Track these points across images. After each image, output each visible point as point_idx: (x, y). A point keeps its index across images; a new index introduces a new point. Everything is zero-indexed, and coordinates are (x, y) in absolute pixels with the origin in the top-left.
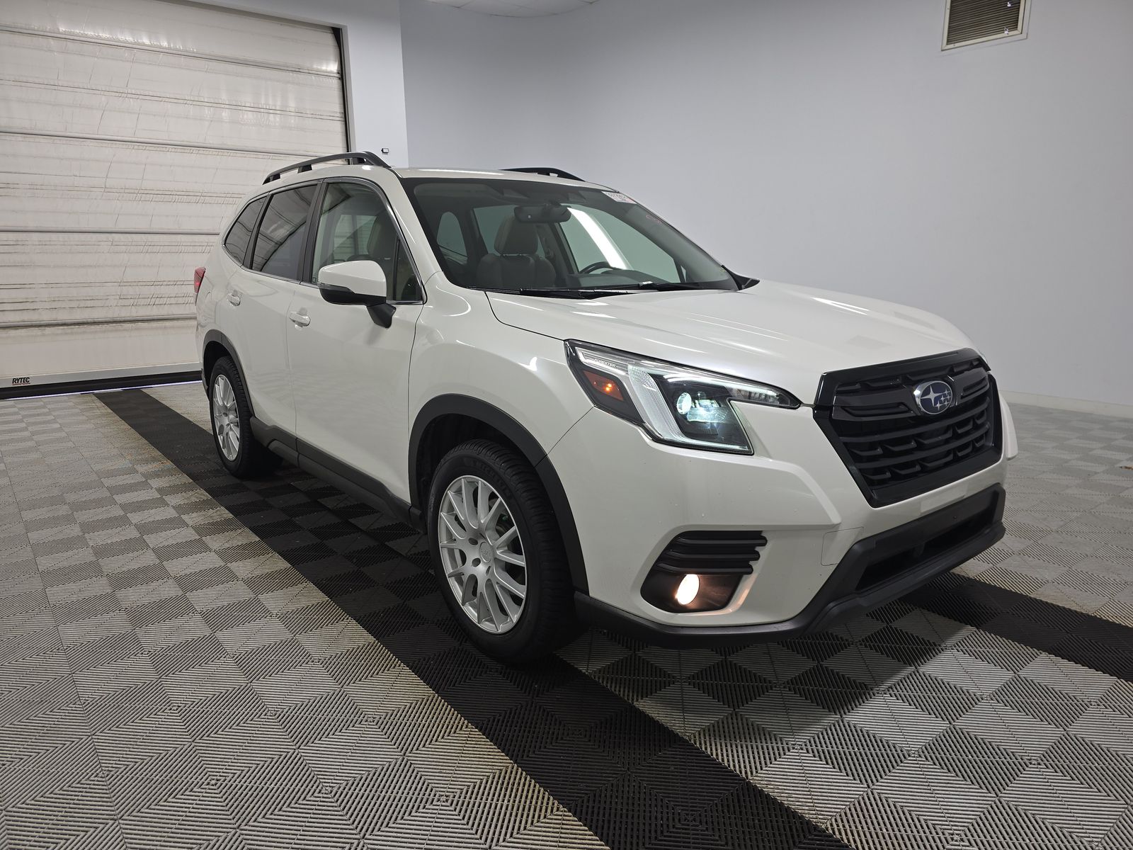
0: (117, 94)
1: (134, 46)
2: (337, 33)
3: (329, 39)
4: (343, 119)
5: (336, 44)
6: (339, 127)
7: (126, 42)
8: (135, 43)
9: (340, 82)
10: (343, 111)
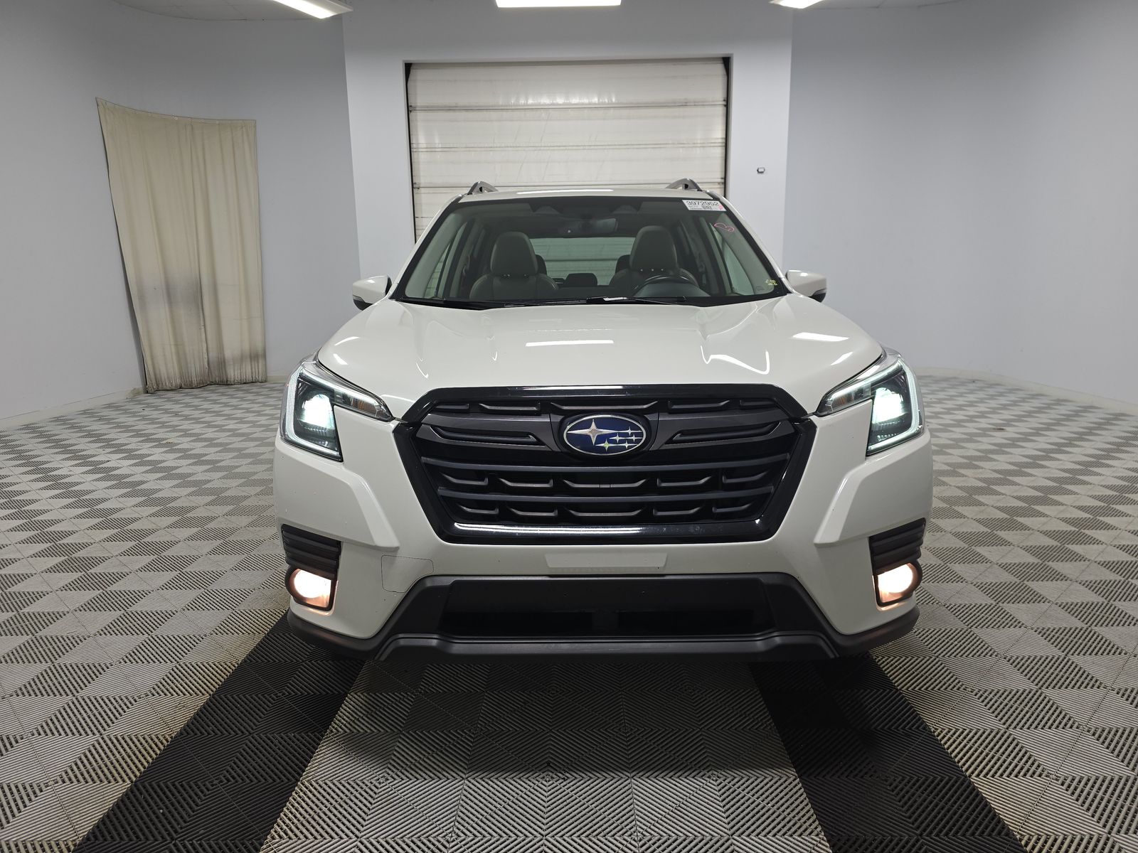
0: (533, 148)
1: (550, 107)
2: (726, 62)
3: (720, 68)
4: (724, 144)
5: (725, 73)
6: (719, 152)
7: (545, 105)
8: (552, 104)
9: (725, 108)
10: (724, 136)
